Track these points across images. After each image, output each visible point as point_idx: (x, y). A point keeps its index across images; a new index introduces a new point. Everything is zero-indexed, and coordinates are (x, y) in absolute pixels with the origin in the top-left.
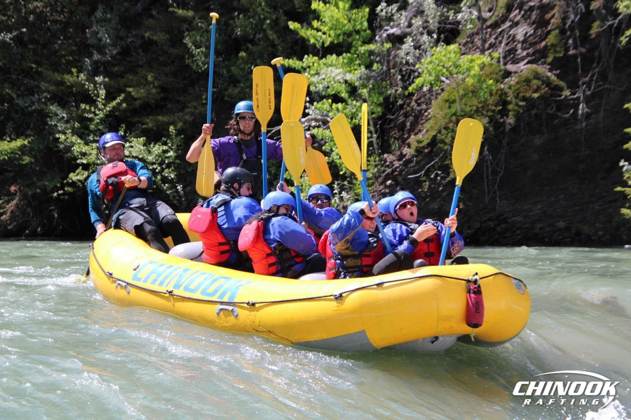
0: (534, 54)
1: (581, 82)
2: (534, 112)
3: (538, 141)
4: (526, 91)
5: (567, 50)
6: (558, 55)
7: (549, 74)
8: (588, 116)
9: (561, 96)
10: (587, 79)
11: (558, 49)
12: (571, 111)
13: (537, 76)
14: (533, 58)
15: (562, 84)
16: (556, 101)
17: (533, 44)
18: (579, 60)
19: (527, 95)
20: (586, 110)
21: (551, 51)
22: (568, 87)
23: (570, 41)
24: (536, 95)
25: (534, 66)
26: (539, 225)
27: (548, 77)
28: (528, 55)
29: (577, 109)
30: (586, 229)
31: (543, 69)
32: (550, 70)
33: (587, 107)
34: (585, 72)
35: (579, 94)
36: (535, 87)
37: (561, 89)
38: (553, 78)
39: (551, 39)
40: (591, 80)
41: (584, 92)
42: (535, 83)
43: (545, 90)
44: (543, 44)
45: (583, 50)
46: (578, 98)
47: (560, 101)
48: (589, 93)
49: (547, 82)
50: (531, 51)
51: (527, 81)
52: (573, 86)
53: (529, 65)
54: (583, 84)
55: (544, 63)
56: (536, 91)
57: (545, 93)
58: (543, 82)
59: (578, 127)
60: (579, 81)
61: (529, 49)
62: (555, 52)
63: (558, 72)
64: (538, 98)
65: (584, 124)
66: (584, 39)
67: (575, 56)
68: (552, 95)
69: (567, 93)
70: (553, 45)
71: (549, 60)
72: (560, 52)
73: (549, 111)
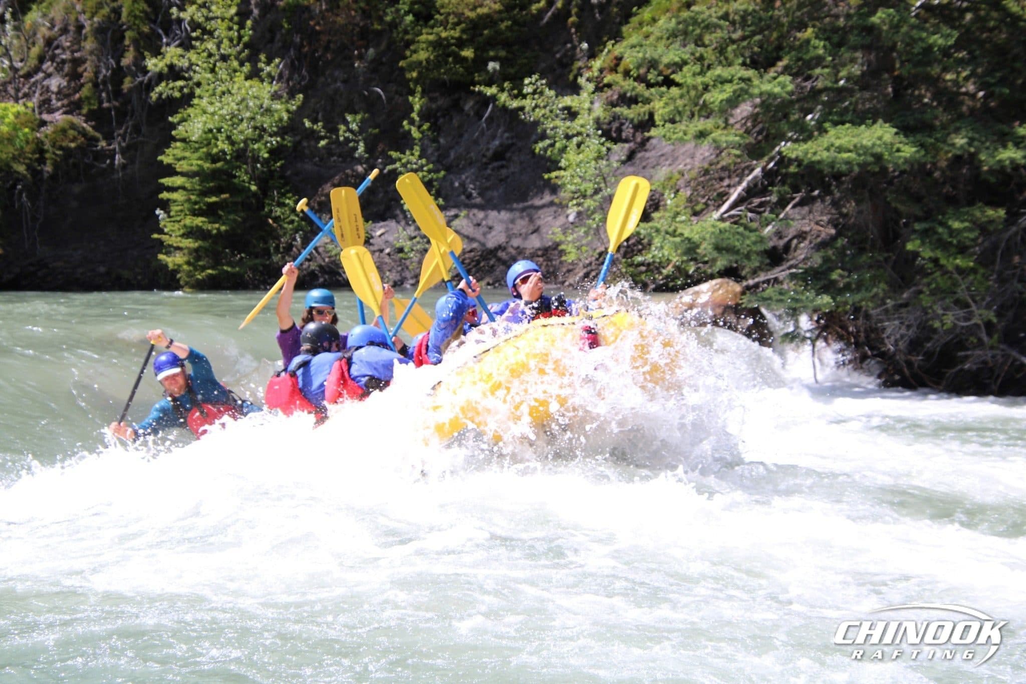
0: (68, 105)
1: (115, 134)
2: (71, 161)
3: (77, 189)
4: (63, 140)
5: (101, 102)
6: (92, 107)
7: (85, 125)
8: (124, 167)
9: (97, 146)
10: (121, 132)
11: (92, 102)
12: (108, 161)
13: (73, 126)
14: (68, 108)
15: (98, 135)
16: (93, 152)
17: (67, 96)
18: (113, 113)
19: (64, 144)
20: (122, 161)
21: (86, 103)
22: (105, 138)
23: (104, 95)
24: (73, 145)
25: (70, 117)
26: (80, 270)
27: (83, 128)
28: (63, 106)
29: (113, 159)
30: (126, 274)
31: (79, 121)
32: (86, 122)
33: (124, 158)
34: (120, 124)
35: (115, 146)
36: (71, 137)
37: (97, 140)
38: (89, 129)
39: (85, 91)
40: (126, 132)
41: (119, 144)
42: (72, 133)
43: (81, 140)
44: (77, 96)
45: (117, 104)
46: (114, 149)
47: (97, 151)
48: (124, 144)
49: (83, 133)
50: (65, 102)
51: (64, 131)
52: (109, 138)
53: (64, 116)
54: (119, 135)
55: (80, 114)
56: (72, 141)
57: (82, 143)
58: (79, 132)
59: (116, 176)
60: (113, 132)
61: (62, 100)
62: (90, 104)
63: (93, 123)
64: (75, 148)
65: (120, 174)
66: (117, 93)
67: (109, 110)
68: (88, 146)
69: (103, 144)
70: (88, 98)
71: (85, 111)
72: (94, 105)
73: (86, 161)
